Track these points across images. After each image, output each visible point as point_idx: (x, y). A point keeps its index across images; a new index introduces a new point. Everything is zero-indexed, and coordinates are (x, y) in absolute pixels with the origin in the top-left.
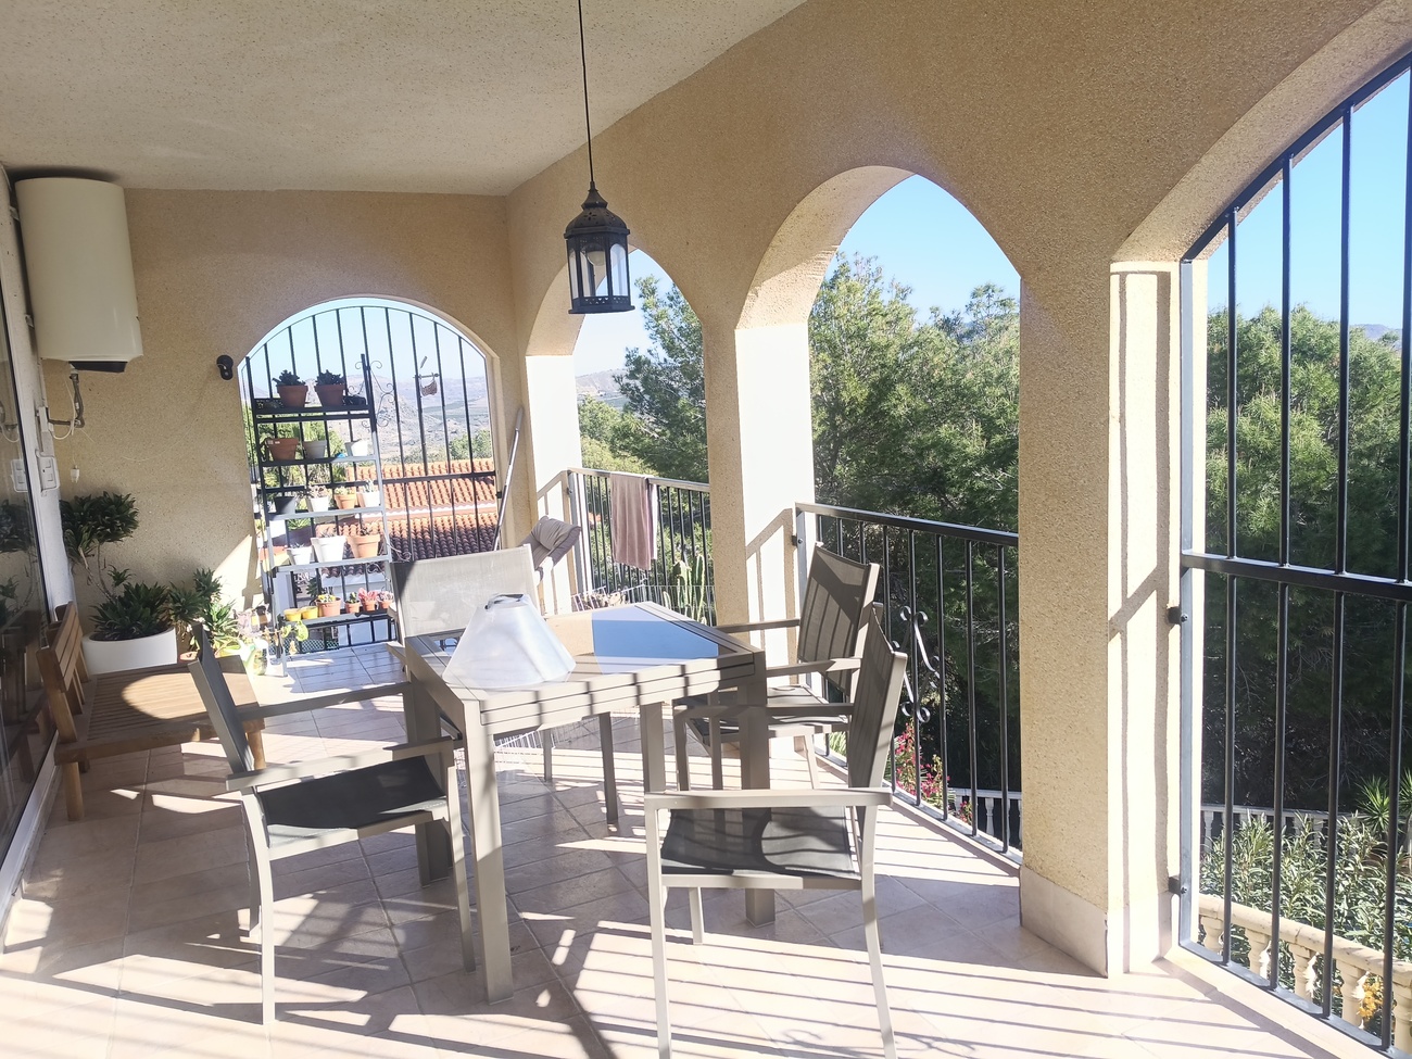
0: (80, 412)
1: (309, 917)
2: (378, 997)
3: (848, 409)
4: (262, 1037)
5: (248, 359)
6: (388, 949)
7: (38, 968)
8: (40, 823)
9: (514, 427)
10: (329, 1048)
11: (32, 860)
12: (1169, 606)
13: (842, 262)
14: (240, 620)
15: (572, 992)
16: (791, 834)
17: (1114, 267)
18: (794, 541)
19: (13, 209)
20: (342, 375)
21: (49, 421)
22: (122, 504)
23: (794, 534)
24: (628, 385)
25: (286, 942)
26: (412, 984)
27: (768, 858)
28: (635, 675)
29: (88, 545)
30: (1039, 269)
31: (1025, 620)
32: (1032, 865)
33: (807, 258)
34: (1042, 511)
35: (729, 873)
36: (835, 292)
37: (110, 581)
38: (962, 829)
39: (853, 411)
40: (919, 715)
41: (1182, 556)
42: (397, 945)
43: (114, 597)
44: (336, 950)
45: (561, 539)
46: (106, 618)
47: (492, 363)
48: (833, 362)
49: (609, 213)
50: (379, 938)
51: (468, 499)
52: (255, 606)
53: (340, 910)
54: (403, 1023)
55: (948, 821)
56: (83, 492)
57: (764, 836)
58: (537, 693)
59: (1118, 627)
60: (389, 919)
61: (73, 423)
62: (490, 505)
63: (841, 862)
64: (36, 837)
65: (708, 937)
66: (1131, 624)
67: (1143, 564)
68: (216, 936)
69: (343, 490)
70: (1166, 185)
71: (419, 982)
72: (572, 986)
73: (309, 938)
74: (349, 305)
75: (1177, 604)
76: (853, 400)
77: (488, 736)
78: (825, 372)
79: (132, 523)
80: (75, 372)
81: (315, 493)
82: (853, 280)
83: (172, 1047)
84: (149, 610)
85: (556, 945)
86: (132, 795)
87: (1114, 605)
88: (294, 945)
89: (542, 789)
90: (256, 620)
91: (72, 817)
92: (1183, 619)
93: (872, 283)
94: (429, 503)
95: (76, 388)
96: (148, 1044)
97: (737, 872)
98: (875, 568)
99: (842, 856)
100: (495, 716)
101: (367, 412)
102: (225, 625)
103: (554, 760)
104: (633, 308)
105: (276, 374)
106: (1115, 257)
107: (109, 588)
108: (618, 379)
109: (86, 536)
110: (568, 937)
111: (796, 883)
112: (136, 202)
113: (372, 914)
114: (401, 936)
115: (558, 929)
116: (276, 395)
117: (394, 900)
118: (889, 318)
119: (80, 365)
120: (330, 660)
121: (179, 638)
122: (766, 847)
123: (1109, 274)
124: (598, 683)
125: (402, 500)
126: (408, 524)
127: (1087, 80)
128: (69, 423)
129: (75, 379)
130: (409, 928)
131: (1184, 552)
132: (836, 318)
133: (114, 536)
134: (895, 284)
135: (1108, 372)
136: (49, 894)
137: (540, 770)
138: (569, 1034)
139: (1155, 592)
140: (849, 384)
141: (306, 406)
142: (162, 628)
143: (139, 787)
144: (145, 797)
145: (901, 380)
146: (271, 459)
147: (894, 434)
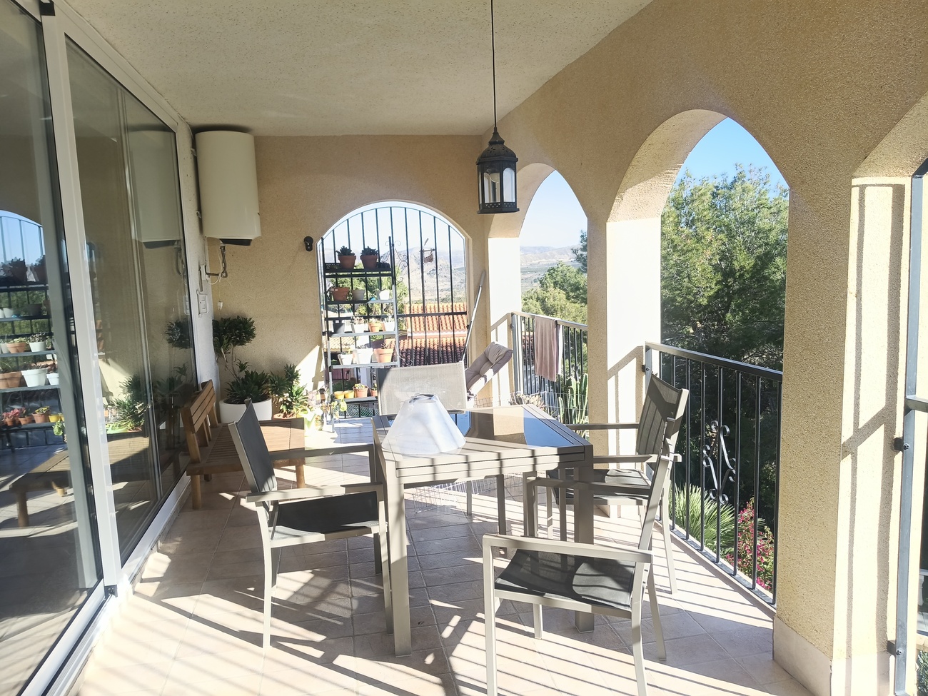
0: (225, 268)
1: (306, 584)
2: (332, 641)
3: (738, 274)
4: (260, 655)
5: (323, 239)
6: (346, 611)
7: (155, 594)
8: (176, 509)
9: (479, 284)
10: (296, 669)
11: (167, 530)
12: (895, 437)
13: (740, 170)
14: (310, 396)
15: (448, 657)
16: (596, 574)
17: (854, 182)
18: (643, 369)
19: (193, 150)
20: (377, 249)
21: (207, 273)
22: (247, 323)
23: (644, 364)
24: (581, 255)
25: (289, 598)
26: (354, 636)
27: (574, 588)
28: (499, 454)
29: (227, 347)
30: (803, 182)
31: (785, 439)
32: (782, 617)
33: (659, 172)
34: (799, 360)
35: (542, 595)
36: (733, 191)
37: (237, 368)
38: (746, 584)
39: (741, 276)
40: (721, 499)
41: (906, 400)
42: (352, 610)
43: (239, 378)
44: (316, 608)
45: (500, 358)
46: (234, 391)
47: (468, 242)
48: (729, 240)
49: (505, 147)
50: (343, 604)
51: (449, 328)
52: (319, 388)
53: (324, 582)
54: (342, 660)
55: (737, 576)
56: (226, 316)
57: (577, 572)
58: (433, 460)
59: (850, 449)
60: (351, 593)
61: (220, 275)
62: (462, 333)
63: (623, 598)
64: (172, 516)
65: (545, 635)
66: (861, 449)
67: (873, 403)
68: (252, 589)
69: (373, 320)
70: (893, 120)
71: (358, 635)
72: (450, 653)
73: (303, 597)
74: (383, 206)
75: (901, 436)
76: (742, 268)
77: (400, 484)
78: (723, 248)
79: (251, 335)
80: (223, 245)
81: (356, 322)
82: (747, 184)
83: (211, 653)
84: (257, 387)
85: (447, 624)
86: (229, 497)
87: (847, 432)
88: (293, 601)
89: (465, 520)
90: (319, 397)
91: (195, 508)
92: (905, 448)
93: (762, 185)
94: (425, 329)
95: (223, 255)
96: (199, 649)
97: (547, 595)
98: (686, 393)
99: (624, 594)
100: (405, 472)
101: (390, 272)
102: (300, 399)
103: (474, 501)
104: (518, 210)
105: (338, 248)
106: (855, 174)
107: (237, 373)
108: (575, 252)
109: (225, 341)
110: (456, 620)
111: (587, 608)
112: (261, 144)
113: (342, 588)
114: (355, 604)
115: (450, 614)
116: (338, 261)
117: (357, 581)
118: (772, 210)
119: (226, 241)
120: (361, 425)
121: (273, 404)
122: (576, 580)
123: (851, 187)
124: (474, 456)
125: (422, 326)
126: (426, 341)
127: (839, 43)
128: (218, 275)
129: (223, 249)
130: (362, 600)
131: (908, 397)
132: (733, 210)
133: (241, 343)
134: (779, 186)
135: (847, 260)
136: (171, 551)
137: (463, 507)
138: (440, 685)
139: (883, 426)
140: (740, 257)
141: (355, 268)
142: (264, 398)
143: (235, 493)
144: (237, 499)
145: (779, 255)
146: (333, 300)
147: (772, 293)
